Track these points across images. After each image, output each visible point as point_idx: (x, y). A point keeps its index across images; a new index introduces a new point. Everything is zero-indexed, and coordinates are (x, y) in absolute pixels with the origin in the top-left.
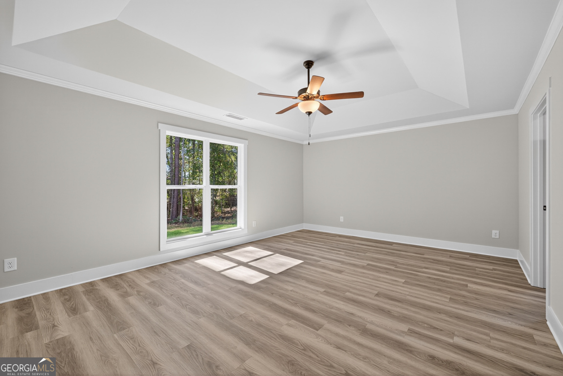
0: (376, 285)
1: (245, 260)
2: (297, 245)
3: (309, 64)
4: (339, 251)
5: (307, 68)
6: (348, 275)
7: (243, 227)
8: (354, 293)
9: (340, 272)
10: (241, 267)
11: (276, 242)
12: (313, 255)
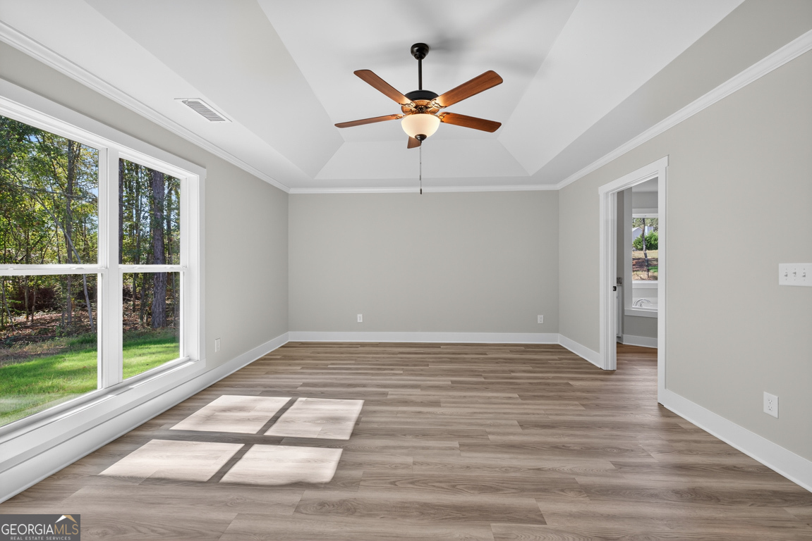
0: (503, 411)
1: (252, 429)
2: (317, 374)
3: (420, 51)
4: (392, 369)
5: (417, 58)
6: (452, 405)
7: (196, 355)
8: (498, 434)
9: (436, 404)
10: (256, 449)
11: (267, 373)
12: (364, 386)
